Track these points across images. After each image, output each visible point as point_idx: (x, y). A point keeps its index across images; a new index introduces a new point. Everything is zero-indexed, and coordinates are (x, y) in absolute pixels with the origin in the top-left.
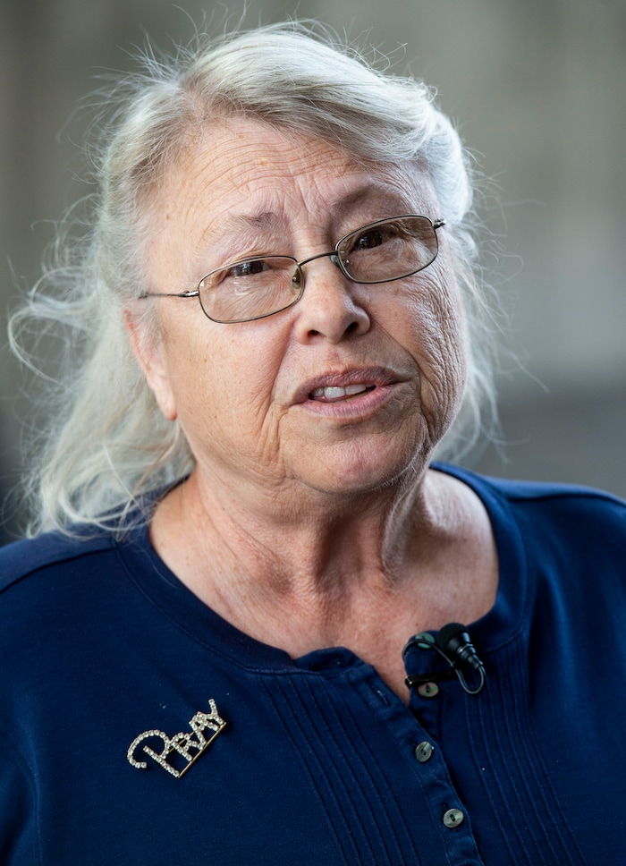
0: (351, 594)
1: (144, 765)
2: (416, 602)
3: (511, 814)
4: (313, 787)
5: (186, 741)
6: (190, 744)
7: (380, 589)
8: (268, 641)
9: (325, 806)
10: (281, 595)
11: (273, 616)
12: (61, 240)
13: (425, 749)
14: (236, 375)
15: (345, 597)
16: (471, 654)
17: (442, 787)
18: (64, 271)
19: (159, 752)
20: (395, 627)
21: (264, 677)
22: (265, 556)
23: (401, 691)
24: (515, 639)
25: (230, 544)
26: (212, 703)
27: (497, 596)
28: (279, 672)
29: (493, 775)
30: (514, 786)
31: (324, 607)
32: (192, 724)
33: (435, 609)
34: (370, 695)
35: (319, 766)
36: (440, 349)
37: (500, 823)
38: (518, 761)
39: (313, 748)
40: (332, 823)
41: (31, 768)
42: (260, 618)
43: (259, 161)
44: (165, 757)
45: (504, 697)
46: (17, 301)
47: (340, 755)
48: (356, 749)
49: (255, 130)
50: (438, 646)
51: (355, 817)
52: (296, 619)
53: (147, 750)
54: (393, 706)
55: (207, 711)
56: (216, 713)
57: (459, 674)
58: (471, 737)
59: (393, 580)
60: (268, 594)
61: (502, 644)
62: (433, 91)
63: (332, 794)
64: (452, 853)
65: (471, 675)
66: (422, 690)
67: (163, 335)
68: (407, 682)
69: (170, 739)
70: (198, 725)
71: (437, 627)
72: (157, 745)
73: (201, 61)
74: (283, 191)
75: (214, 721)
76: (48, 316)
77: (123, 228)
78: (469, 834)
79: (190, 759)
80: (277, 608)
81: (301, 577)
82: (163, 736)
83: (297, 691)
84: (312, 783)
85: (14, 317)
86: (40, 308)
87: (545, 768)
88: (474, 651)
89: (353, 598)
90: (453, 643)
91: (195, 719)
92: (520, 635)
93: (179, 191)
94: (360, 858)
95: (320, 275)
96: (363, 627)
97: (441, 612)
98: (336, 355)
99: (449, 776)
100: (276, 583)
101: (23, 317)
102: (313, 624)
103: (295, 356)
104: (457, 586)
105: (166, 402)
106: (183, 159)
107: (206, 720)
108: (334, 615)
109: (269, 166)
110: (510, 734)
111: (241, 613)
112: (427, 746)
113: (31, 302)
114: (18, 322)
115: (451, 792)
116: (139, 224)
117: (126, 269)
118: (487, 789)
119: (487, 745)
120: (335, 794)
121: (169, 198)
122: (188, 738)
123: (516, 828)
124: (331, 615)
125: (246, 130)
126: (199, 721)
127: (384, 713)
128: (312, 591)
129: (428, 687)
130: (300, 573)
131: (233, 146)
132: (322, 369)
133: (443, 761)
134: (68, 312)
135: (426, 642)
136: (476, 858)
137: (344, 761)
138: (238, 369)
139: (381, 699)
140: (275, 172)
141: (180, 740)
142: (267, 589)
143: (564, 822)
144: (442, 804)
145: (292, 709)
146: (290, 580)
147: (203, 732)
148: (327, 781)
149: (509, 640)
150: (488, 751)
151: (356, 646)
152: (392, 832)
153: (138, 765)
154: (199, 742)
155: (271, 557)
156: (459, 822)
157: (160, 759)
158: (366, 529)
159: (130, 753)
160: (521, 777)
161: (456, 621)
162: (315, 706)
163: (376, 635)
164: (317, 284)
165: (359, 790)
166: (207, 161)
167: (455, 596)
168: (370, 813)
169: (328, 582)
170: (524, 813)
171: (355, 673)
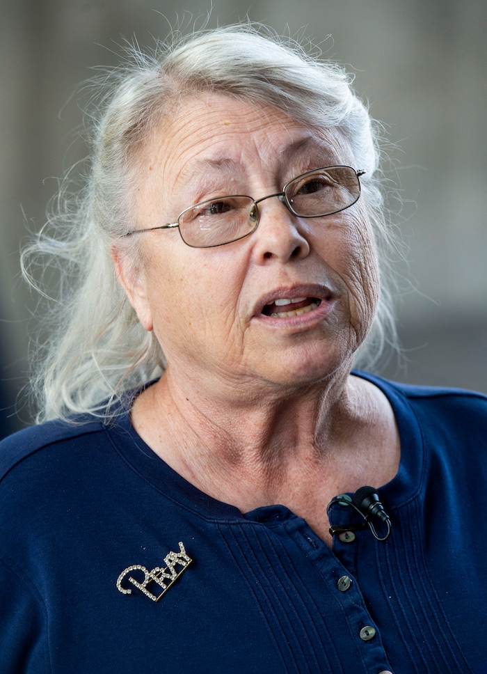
0: (287, 464)
1: (129, 592)
2: (337, 470)
3: (412, 631)
4: (260, 609)
5: (161, 574)
6: (165, 575)
7: (310, 460)
8: (223, 500)
9: (269, 623)
10: (233, 465)
11: (227, 481)
12: (62, 194)
13: (345, 581)
14: (208, 291)
15: (282, 466)
16: (380, 510)
17: (359, 611)
18: (64, 217)
19: (141, 582)
20: (321, 489)
21: (221, 526)
22: (221, 435)
23: (325, 539)
24: (414, 499)
25: (193, 426)
26: (181, 544)
27: (400, 466)
28: (233, 522)
29: (398, 602)
30: (414, 610)
31: (267, 473)
32: (166, 561)
33: (351, 476)
34: (302, 541)
35: (264, 593)
36: (361, 270)
37: (403, 638)
38: (416, 592)
39: (258, 580)
40: (275, 636)
41: (42, 595)
42: (217, 482)
43: (223, 122)
44: (145, 586)
45: (405, 543)
46: (28, 239)
47: (280, 585)
48: (292, 581)
49: (220, 102)
50: (354, 505)
51: (292, 632)
52: (245, 483)
53: (131, 580)
54: (320, 549)
55: (177, 550)
56: (184, 552)
57: (371, 526)
58: (380, 573)
59: (320, 453)
60: (222, 464)
61: (404, 503)
62: (352, 76)
63: (274, 615)
64: (366, 660)
65: (380, 526)
66: (343, 537)
67: (146, 263)
68: (330, 531)
69: (150, 572)
70: (170, 561)
71: (353, 490)
72: (139, 576)
73: (176, 52)
74: (241, 144)
75: (182, 559)
76: (51, 252)
77: (115, 180)
78: (380, 645)
79: (165, 587)
80: (230, 475)
81: (249, 450)
82: (144, 569)
83: (246, 537)
84: (258, 606)
85: (25, 252)
86: (45, 246)
87: (437, 598)
88: (382, 508)
89: (289, 467)
90: (366, 502)
91: (168, 557)
92: (417, 497)
93: (160, 147)
94: (296, 662)
95: (271, 210)
96: (297, 489)
97: (355, 478)
98: (286, 274)
99: (364, 603)
100: (229, 455)
101: (32, 252)
102: (258, 487)
103: (254, 277)
104: (368, 459)
105: (144, 316)
106: (163, 123)
107: (177, 558)
108: (274, 480)
109: (231, 125)
110: (410, 571)
111: (202, 478)
112: (346, 579)
113: (38, 241)
114: (27, 256)
115: (366, 614)
116: (129, 175)
117: (117, 212)
118: (393, 612)
119: (392, 580)
120: (276, 615)
121: (151, 154)
122: (163, 571)
123: (416, 641)
124: (272, 480)
125: (213, 101)
126: (171, 558)
127: (314, 554)
128: (258, 460)
129: (347, 535)
130: (249, 447)
131: (203, 112)
132: (274, 286)
133: (359, 590)
134: (65, 250)
135: (345, 501)
136: (386, 663)
137: (283, 590)
138: (210, 286)
139: (311, 544)
140: (235, 130)
141: (157, 573)
142: (222, 461)
143: (453, 638)
144: (359, 623)
145: (242, 551)
146: (241, 454)
147: (174, 567)
148: (270, 605)
149: (409, 500)
150: (394, 584)
151: (291, 504)
152: (320, 643)
153: (125, 592)
154: (171, 574)
155: (225, 436)
156: (372, 636)
157: (142, 587)
158: (304, 411)
159: (119, 582)
160: (419, 604)
161: (368, 485)
162: (260, 548)
163: (307, 495)
164: (270, 217)
165: (294, 611)
166: (182, 124)
167: (366, 467)
168: (303, 628)
169: (270, 454)
170: (422, 631)
171: (291, 524)
